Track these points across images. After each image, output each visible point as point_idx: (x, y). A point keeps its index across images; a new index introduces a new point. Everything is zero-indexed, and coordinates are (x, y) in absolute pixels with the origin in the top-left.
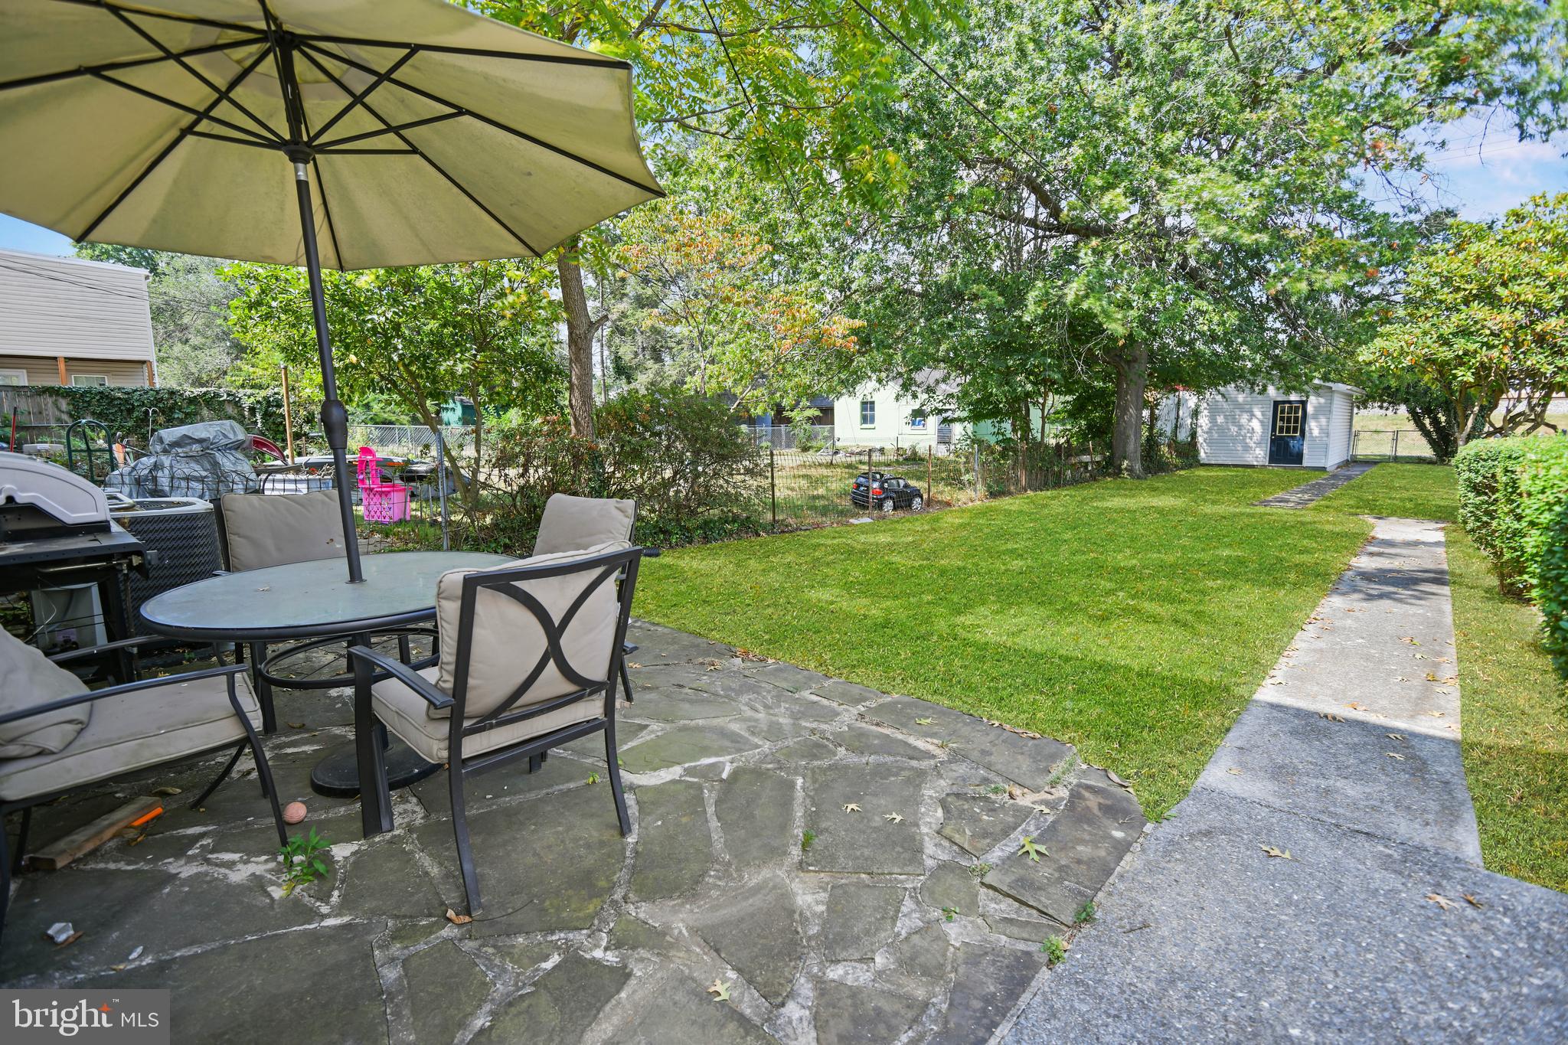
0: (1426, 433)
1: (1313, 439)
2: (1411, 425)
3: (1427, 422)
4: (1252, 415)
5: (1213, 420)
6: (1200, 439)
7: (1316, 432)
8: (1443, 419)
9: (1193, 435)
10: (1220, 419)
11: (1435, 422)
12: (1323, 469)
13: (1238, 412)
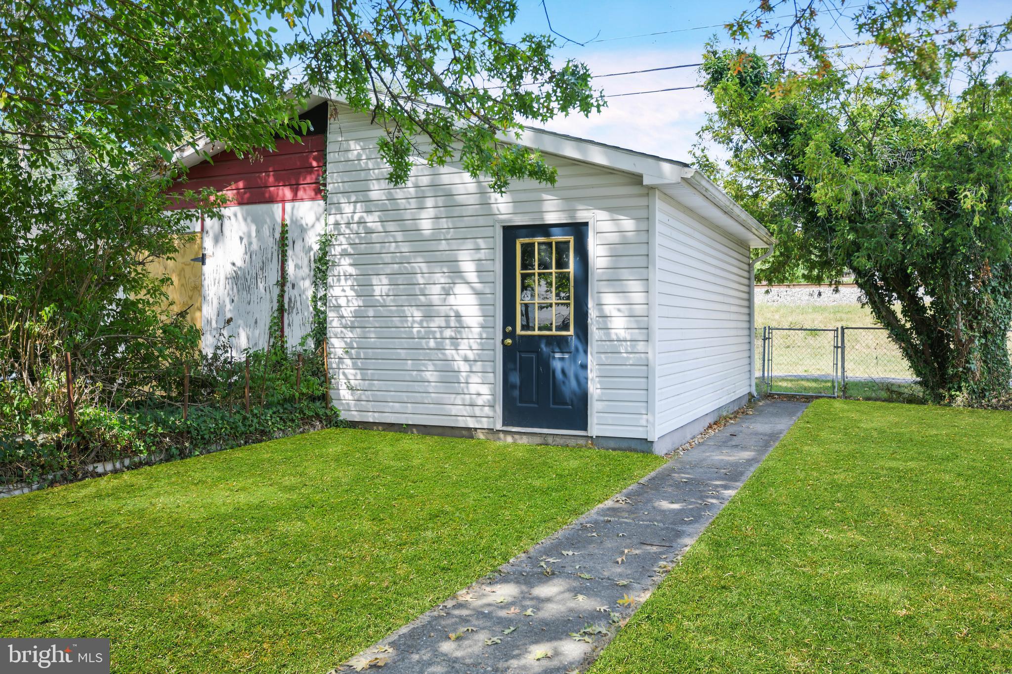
0: (898, 334)
1: (612, 347)
2: (867, 316)
3: (897, 306)
4: (456, 274)
5: (363, 289)
6: (337, 345)
7: (619, 325)
8: (928, 300)
9: (320, 333)
10: (381, 287)
11: (913, 307)
12: (643, 446)
13: (420, 265)
